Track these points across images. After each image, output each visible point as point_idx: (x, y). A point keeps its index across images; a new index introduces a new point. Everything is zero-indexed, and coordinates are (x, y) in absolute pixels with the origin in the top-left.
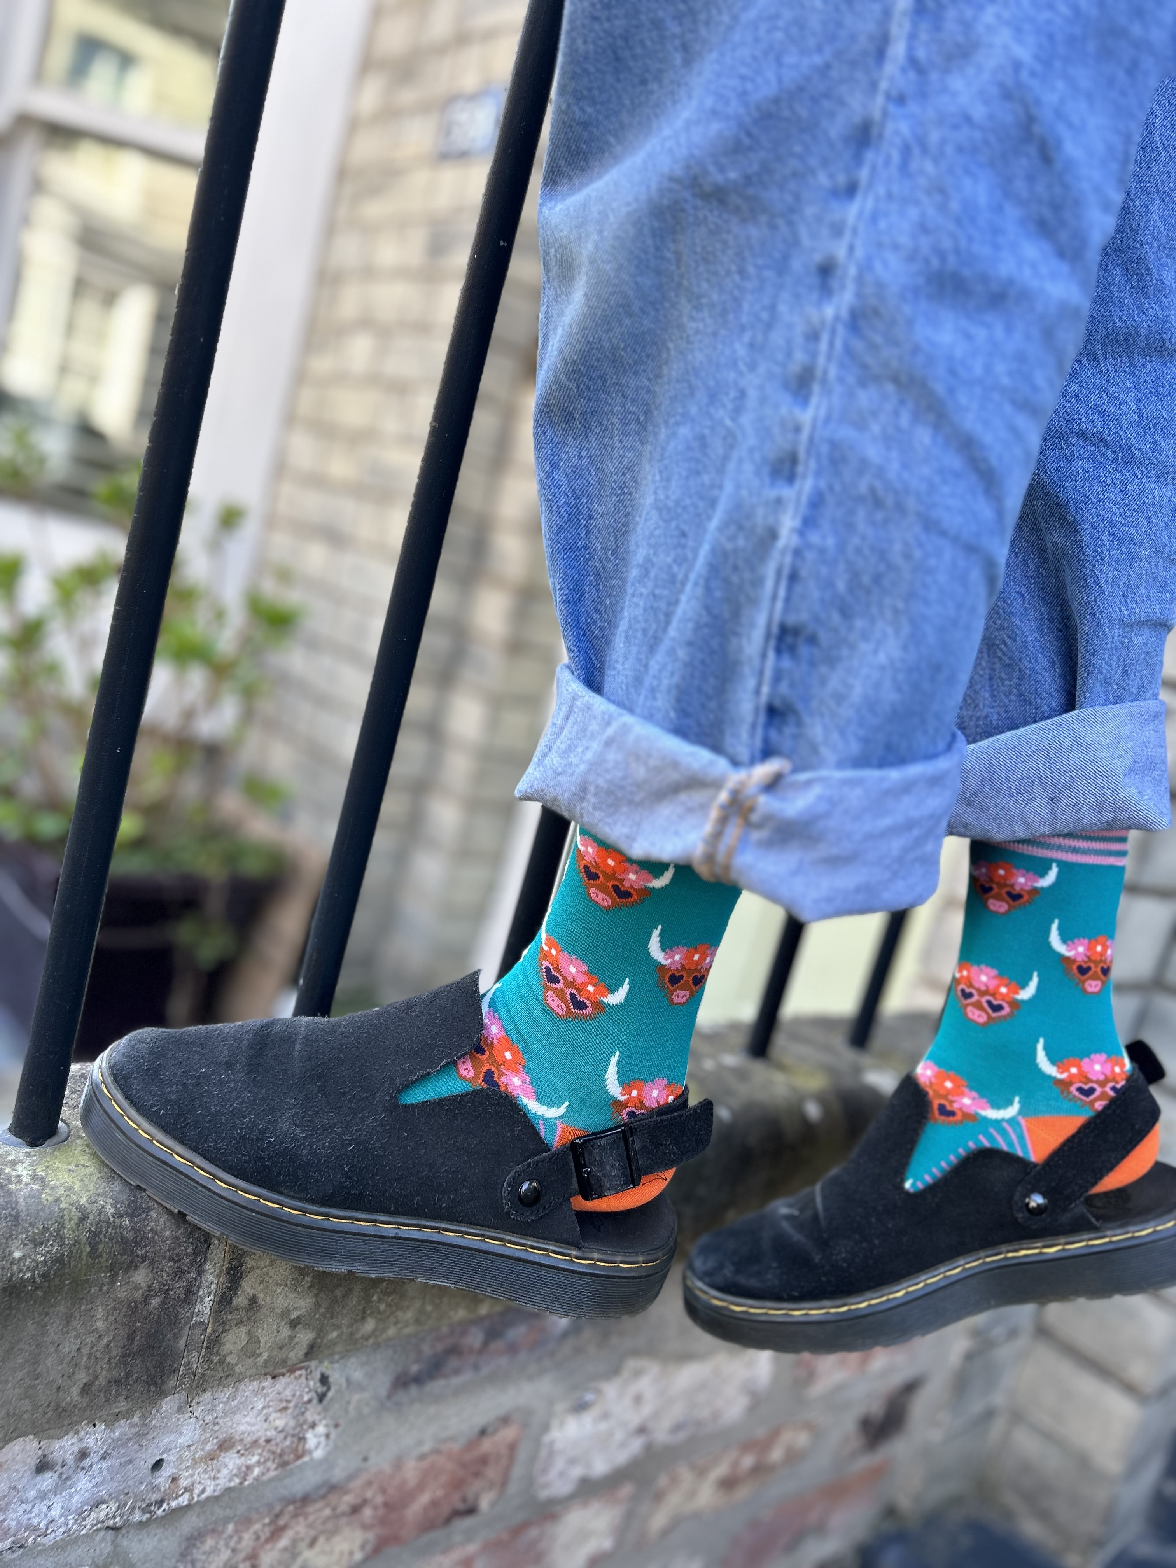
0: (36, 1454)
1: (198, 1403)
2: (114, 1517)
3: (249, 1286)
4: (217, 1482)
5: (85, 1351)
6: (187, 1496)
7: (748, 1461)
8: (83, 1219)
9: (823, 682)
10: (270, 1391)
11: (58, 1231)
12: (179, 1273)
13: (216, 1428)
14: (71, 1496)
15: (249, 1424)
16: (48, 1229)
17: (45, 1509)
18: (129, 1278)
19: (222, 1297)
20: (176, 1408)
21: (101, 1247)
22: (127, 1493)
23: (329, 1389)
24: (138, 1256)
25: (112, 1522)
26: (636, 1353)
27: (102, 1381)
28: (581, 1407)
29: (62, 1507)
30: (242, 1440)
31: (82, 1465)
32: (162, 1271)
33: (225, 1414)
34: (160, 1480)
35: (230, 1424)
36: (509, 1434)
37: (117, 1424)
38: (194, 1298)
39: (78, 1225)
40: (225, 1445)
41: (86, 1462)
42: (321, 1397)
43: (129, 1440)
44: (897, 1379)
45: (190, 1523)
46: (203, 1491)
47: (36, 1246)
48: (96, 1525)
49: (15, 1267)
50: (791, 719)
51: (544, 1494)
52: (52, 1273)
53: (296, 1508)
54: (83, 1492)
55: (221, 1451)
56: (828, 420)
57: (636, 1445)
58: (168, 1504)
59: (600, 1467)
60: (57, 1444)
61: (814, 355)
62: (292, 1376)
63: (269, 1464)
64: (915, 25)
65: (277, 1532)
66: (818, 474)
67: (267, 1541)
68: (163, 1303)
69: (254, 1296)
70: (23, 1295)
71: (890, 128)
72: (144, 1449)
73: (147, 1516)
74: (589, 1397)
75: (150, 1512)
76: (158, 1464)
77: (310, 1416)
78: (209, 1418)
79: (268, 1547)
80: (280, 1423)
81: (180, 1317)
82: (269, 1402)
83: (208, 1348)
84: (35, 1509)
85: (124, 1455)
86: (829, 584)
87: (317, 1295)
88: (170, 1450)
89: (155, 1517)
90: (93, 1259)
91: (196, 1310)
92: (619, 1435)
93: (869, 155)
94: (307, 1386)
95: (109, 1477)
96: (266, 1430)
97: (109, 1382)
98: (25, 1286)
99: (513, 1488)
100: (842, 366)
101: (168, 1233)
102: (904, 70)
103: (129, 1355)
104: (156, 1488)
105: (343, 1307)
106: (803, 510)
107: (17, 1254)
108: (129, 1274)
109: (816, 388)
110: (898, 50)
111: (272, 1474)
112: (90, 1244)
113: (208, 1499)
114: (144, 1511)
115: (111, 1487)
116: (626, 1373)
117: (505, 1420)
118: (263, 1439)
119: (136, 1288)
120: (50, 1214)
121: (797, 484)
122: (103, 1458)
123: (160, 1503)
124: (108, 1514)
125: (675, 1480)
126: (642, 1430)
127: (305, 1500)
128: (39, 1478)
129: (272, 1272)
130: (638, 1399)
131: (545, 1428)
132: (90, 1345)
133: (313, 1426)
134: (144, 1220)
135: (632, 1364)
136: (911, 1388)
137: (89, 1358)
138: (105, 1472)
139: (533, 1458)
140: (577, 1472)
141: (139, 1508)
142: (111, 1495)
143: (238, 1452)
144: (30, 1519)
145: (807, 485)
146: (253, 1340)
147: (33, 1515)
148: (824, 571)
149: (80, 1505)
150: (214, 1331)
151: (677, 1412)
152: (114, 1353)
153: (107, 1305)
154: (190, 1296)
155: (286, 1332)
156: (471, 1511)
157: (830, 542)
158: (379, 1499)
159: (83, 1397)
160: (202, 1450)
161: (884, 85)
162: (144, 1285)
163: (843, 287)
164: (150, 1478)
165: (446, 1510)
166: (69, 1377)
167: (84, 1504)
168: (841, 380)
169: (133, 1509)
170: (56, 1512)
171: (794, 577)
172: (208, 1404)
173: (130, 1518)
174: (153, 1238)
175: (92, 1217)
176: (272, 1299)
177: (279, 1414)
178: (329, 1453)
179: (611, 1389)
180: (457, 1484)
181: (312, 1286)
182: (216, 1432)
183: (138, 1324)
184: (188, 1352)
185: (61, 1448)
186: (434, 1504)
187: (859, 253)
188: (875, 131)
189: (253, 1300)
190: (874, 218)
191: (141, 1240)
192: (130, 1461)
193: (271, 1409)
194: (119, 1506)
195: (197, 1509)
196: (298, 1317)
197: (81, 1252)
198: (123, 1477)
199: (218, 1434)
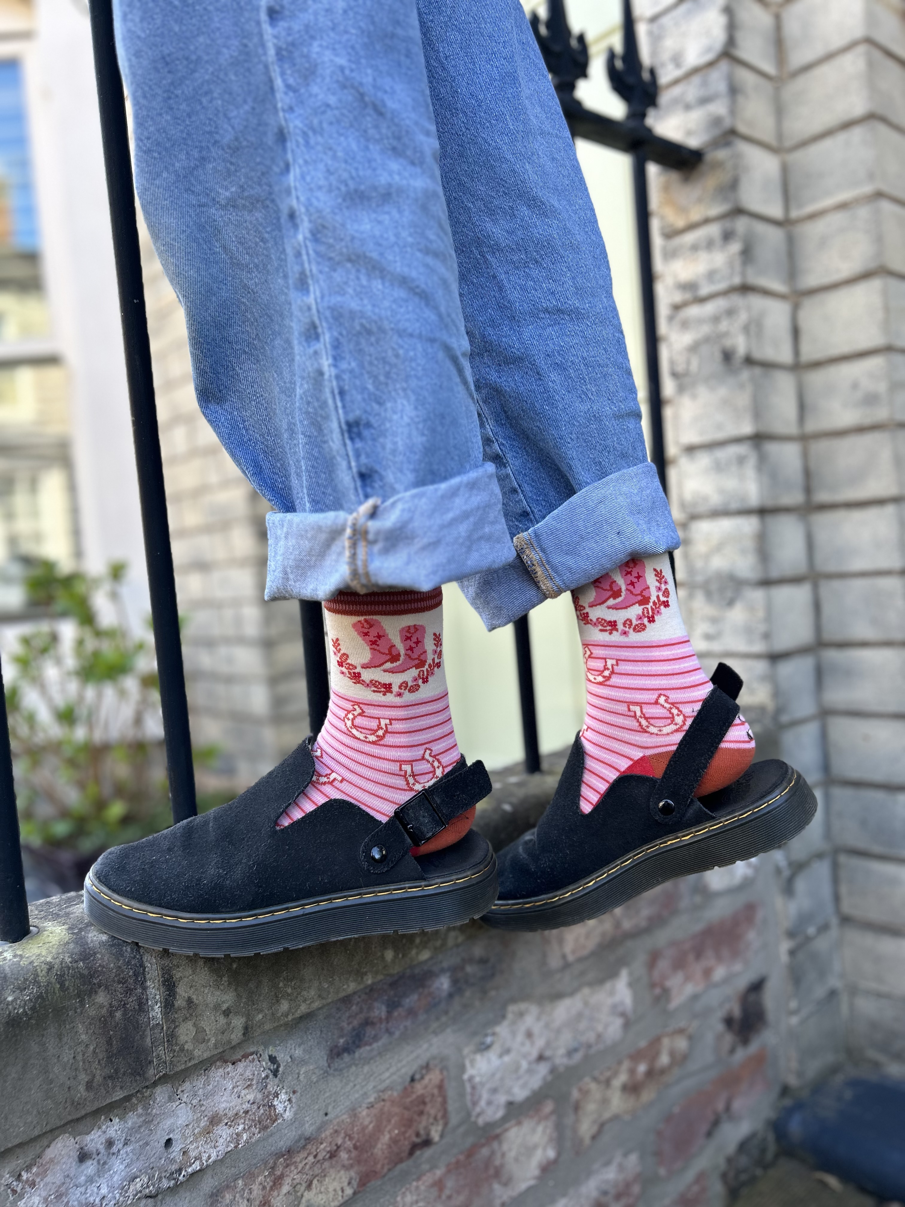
0: (75, 1147)
1: (182, 1091)
2: (148, 1187)
3: (182, 992)
4: (218, 1149)
5: (80, 1057)
6: (198, 1163)
7: (642, 1068)
8: (49, 970)
9: (383, 447)
10: (234, 1074)
11: (35, 979)
12: (129, 991)
13: (203, 1108)
14: (112, 1177)
15: (227, 1102)
16: (27, 979)
17: (95, 1190)
18: (93, 1000)
19: (165, 1002)
20: (167, 1098)
21: (67, 983)
22: (153, 1168)
23: (278, 1066)
24: (94, 984)
25: (147, 1191)
26: (513, 1000)
27: (98, 1079)
28: (484, 1048)
29: (108, 1185)
30: (225, 1115)
31: (112, 1151)
32: (115, 991)
33: (206, 1096)
34: (174, 1154)
35: (212, 1104)
36: (433, 1077)
37: (127, 1116)
38: (146, 1007)
39: (48, 973)
40: (215, 1120)
41: (114, 1149)
42: (275, 1073)
43: (140, 1127)
44: (742, 983)
45: (208, 1184)
46: (209, 1157)
47: (21, 991)
48: (136, 1195)
49: (10, 1007)
50: (376, 477)
51: (481, 1121)
52: (37, 1006)
53: (285, 1160)
54: (119, 1172)
55: (213, 1126)
56: (323, 297)
57: (543, 1069)
58: (186, 1171)
59: (520, 1094)
60: (88, 1138)
61: (302, 265)
62: (247, 1061)
63: (253, 1129)
64: (281, 67)
65: (277, 1182)
66: (330, 329)
67: (272, 1189)
68: (124, 1014)
69: (189, 997)
70: (21, 1025)
71: (291, 126)
72: (154, 1132)
73: (173, 1182)
74: (489, 1040)
75: (174, 1179)
76: (169, 1143)
77: (272, 1087)
78: (195, 1102)
79: (275, 1193)
80: (251, 1097)
81: (140, 1022)
82: (236, 1083)
83: (168, 1041)
84: (88, 1191)
85: (140, 1140)
86: (364, 389)
87: (236, 990)
88: (174, 1130)
89: (179, 1182)
90: (64, 991)
91: (151, 1016)
92: (524, 1065)
93: (289, 145)
94: (261, 1066)
95: (135, 1158)
96: (242, 1104)
97: (105, 1078)
98: (21, 1019)
99: (454, 1120)
100: (318, 263)
101: (112, 965)
102: (286, 93)
103: (112, 1056)
104: (173, 1161)
105: (260, 995)
106: (330, 352)
107: (10, 999)
108: (93, 997)
109: (310, 282)
110: (279, 83)
111: (258, 1136)
112: (59, 983)
113: (215, 1162)
114: (169, 1179)
115: (139, 1164)
116: (510, 1016)
117: (427, 1067)
118: (242, 1111)
119: (101, 1006)
120: (27, 970)
121: (322, 339)
122: (126, 1144)
123: (180, 1170)
124: (142, 1185)
125: (585, 1093)
126: (541, 1058)
127: (290, 1152)
128: (83, 1166)
129: (196, 980)
130: (529, 1035)
131: (462, 1069)
132: (81, 1053)
133: (277, 1095)
134: (93, 960)
135: (512, 1009)
136: (757, 987)
137: (84, 1063)
138: (131, 1154)
139: (462, 1095)
140: (502, 1099)
141: (165, 1177)
142: (141, 1171)
143: (226, 1124)
144: (86, 1199)
145: (327, 338)
146: (200, 1030)
147: (88, 1195)
148: (358, 382)
149: (120, 1182)
150: (168, 1028)
151: (566, 1040)
152: (101, 1057)
153: (84, 1023)
154: (142, 1006)
155: (222, 1020)
156: (427, 1143)
157: (353, 364)
158: (349, 1144)
159: (89, 1092)
160: (198, 1127)
161: (279, 105)
162: (106, 1004)
163: (302, 220)
164: (166, 1154)
165: (406, 1146)
166: (74, 1079)
167: (122, 1180)
168: (321, 272)
169: (160, 1179)
170: (104, 1191)
171: (342, 393)
172: (190, 1091)
173: (160, 1185)
174: (102, 970)
175: (56, 966)
176: (203, 998)
177: (247, 1091)
178: (295, 1114)
179: (502, 1030)
180: (409, 1123)
181: (230, 984)
182: (204, 1111)
183: (111, 1033)
184: (155, 1047)
185: (92, 1140)
186: (394, 1141)
187: (302, 199)
188: (286, 131)
189: (190, 1001)
190: (303, 177)
191: (94, 973)
192: (147, 1144)
193: (240, 1088)
194: (149, 1178)
195: (210, 1172)
196: (228, 1008)
197: (54, 989)
198: (145, 1156)
199: (206, 1113)
